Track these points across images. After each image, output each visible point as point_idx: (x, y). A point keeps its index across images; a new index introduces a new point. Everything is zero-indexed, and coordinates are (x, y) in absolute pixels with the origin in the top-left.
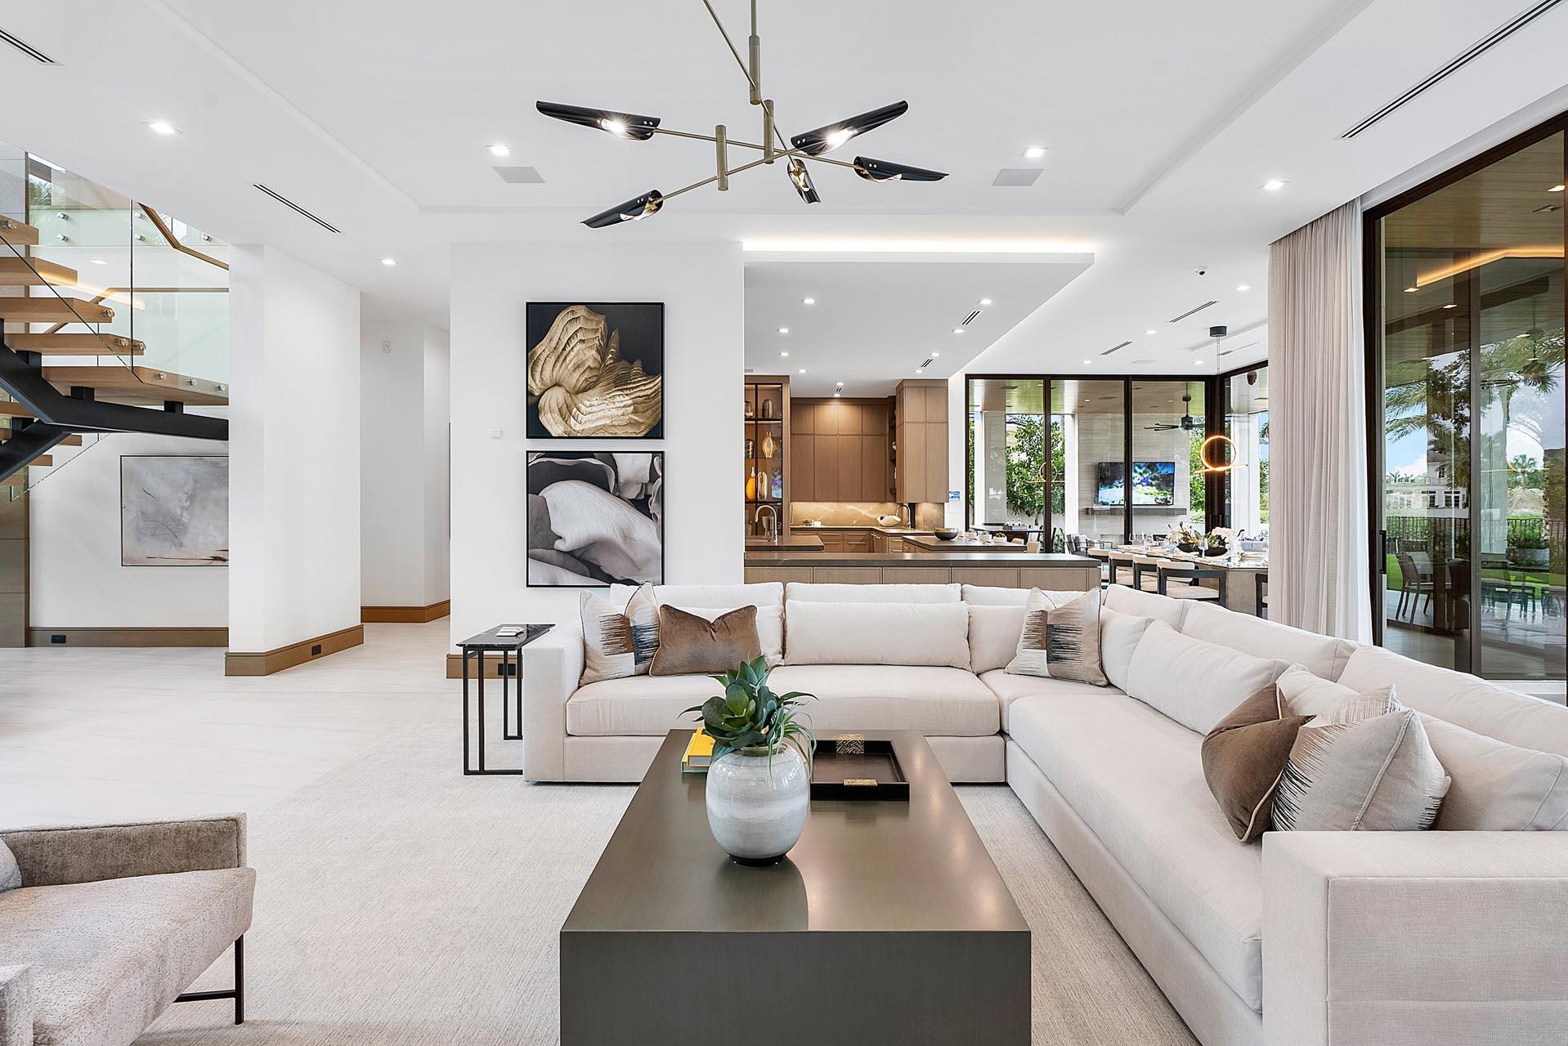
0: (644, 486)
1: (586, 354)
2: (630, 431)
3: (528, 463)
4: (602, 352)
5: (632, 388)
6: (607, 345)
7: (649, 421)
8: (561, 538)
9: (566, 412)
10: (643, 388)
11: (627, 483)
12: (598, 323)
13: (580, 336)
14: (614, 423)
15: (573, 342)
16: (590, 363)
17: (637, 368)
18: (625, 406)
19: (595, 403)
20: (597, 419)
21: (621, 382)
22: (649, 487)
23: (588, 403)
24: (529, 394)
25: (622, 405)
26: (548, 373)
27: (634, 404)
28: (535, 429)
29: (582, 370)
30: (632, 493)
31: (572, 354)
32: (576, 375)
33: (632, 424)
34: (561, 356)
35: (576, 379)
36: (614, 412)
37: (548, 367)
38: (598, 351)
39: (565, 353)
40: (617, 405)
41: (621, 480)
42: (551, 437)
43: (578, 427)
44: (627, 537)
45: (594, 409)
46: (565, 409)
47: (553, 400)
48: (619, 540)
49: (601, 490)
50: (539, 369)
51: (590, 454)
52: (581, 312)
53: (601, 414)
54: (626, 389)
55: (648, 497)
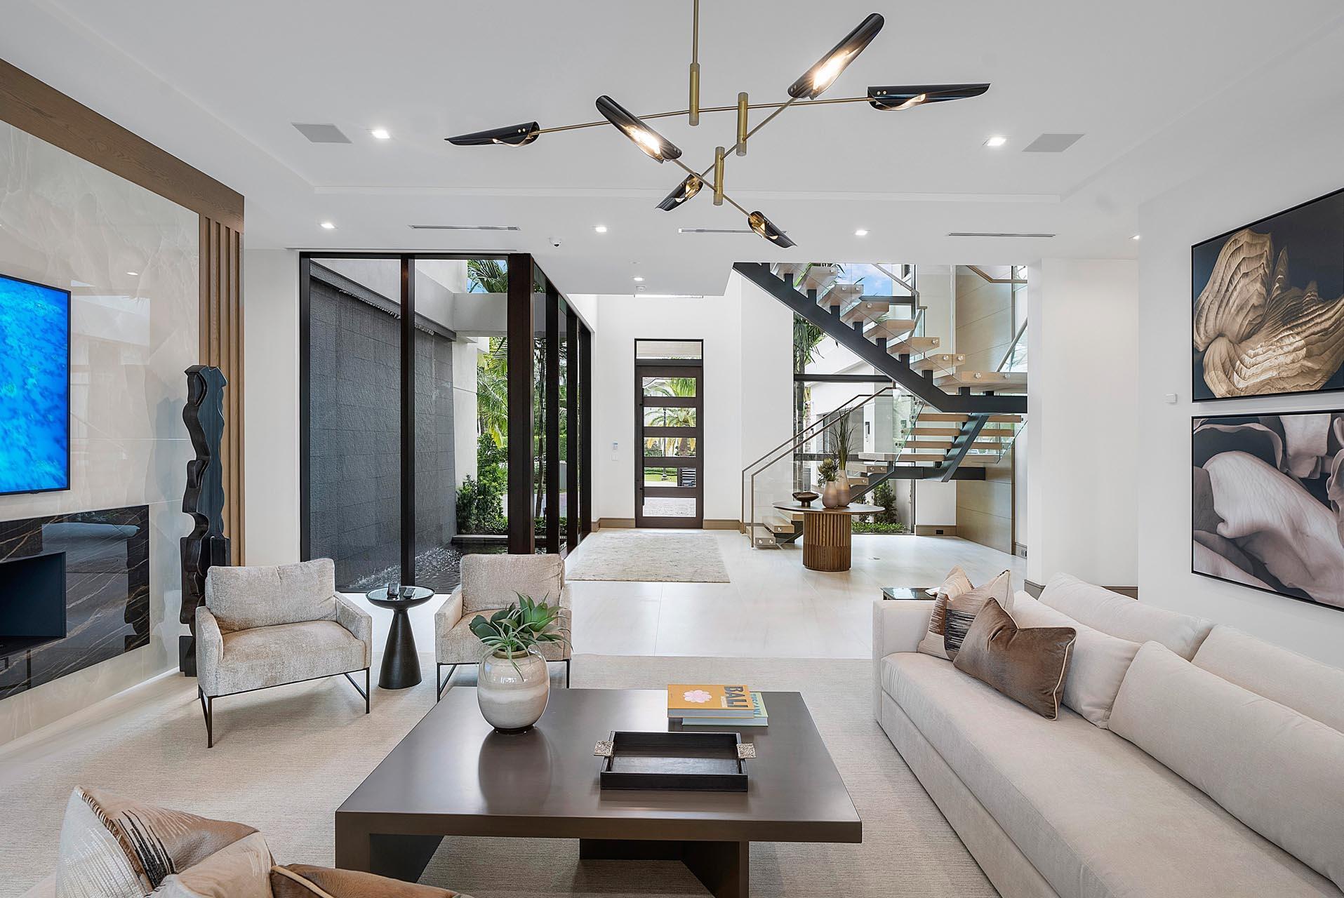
0: (1321, 461)
1: (1250, 290)
2: (1302, 384)
3: (1193, 431)
4: (1267, 283)
5: (1305, 323)
6: (1274, 273)
7: (1328, 367)
8: (1223, 521)
9: (1229, 367)
10: (1319, 320)
11: (1299, 455)
12: (1264, 245)
13: (1244, 269)
14: (1284, 374)
15: (1237, 278)
16: (1255, 301)
17: (1311, 293)
18: (1296, 350)
19: (1260, 351)
20: (1263, 372)
21: (1290, 318)
22: (1327, 462)
23: (1251, 352)
24: (1195, 350)
25: (1291, 348)
26: (1211, 323)
27: (1307, 345)
28: (1201, 393)
29: (1245, 311)
30: (1304, 470)
31: (1235, 294)
32: (1239, 320)
33: (1308, 372)
34: (1223, 302)
35: (1239, 324)
36: (1282, 359)
37: (1212, 316)
38: (1263, 283)
39: (1228, 294)
40: (1286, 349)
41: (1290, 451)
42: (1215, 399)
43: (1242, 385)
44: (1297, 530)
45: (1259, 358)
46: (1228, 364)
47: (1218, 352)
48: (1287, 532)
49: (1267, 465)
50: (1203, 320)
51: (1254, 418)
52: (1244, 238)
53: (1267, 364)
54: (1297, 326)
55: (1325, 476)
